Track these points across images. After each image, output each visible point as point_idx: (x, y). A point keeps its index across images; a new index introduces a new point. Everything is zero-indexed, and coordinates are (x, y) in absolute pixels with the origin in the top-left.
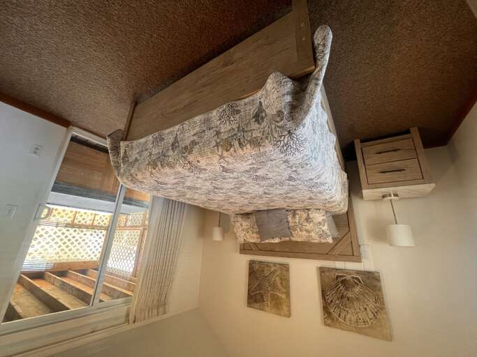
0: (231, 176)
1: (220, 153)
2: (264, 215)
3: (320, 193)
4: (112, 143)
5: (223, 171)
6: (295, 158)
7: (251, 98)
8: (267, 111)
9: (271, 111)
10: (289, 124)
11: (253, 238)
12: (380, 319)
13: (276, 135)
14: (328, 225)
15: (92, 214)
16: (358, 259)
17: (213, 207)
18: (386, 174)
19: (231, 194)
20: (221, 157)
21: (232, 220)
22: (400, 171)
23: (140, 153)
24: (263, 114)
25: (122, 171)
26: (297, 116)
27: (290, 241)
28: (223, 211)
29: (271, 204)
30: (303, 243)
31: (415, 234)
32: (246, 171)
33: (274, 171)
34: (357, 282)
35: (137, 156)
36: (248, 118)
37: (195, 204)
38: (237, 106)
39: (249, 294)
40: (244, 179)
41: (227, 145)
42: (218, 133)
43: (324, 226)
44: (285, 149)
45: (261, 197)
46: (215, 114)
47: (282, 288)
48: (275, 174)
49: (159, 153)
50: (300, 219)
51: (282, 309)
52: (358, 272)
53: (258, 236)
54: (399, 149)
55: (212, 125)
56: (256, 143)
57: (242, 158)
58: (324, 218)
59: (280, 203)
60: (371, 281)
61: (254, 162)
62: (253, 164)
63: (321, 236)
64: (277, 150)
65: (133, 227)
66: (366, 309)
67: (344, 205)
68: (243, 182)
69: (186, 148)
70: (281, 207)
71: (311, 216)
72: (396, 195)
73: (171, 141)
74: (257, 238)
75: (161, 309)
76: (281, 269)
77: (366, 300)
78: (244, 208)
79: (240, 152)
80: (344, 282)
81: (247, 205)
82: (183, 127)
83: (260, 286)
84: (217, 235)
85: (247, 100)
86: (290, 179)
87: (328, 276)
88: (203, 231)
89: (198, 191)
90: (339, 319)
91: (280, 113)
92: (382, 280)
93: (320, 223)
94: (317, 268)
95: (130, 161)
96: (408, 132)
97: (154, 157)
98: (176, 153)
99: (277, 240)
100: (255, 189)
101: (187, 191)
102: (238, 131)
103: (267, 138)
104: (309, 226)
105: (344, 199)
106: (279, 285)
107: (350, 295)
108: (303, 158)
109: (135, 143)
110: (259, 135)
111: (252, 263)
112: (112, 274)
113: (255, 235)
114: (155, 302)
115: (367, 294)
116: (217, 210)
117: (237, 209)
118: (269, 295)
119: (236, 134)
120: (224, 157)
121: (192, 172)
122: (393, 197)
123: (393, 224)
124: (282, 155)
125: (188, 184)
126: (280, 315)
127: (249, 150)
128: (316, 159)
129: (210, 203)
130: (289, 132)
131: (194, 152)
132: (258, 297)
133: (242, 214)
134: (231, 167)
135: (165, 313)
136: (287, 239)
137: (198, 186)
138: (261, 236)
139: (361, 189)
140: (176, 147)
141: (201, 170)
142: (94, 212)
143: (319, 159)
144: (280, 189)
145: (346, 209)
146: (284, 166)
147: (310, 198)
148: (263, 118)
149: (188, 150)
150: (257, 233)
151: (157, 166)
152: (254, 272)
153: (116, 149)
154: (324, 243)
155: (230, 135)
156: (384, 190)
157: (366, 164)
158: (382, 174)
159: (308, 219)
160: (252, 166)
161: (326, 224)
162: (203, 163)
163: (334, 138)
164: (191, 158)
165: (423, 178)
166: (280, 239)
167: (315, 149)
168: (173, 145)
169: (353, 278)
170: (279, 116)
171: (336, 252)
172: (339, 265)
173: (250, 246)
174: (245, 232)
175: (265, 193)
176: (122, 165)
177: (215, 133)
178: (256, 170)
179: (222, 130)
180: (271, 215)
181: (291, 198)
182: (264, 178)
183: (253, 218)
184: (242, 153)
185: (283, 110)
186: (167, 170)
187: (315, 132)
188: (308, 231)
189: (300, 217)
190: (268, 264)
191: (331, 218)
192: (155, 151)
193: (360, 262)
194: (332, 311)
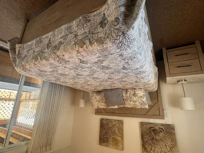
0: (87, 66)
1: (77, 49)
2: (110, 92)
3: (142, 78)
4: (11, 45)
5: (81, 63)
6: (127, 53)
7: (98, 11)
8: (108, 19)
9: (111, 19)
10: (123, 27)
11: (102, 106)
12: (174, 151)
13: (114, 35)
14: (146, 98)
15: (9, 92)
16: (163, 117)
17: (78, 87)
18: (180, 68)
19: (88, 79)
20: (78, 52)
21: (90, 95)
22: (188, 66)
23: (28, 51)
24: (106, 21)
25: (17, 63)
26: (129, 21)
27: (124, 108)
28: (85, 90)
29: (113, 86)
30: (132, 109)
31: (195, 103)
32: (96, 62)
33: (114, 63)
34: (161, 130)
35: (26, 53)
36: (96, 24)
37: (67, 85)
38: (89, 17)
39: (100, 138)
40: (95, 68)
41: (82, 43)
42: (76, 36)
43: (143, 98)
44: (120, 46)
45: (107, 81)
46: (74, 23)
47: (119, 134)
48: (114, 65)
49: (39, 50)
50: (130, 95)
51: (119, 146)
52: (162, 125)
53: (106, 104)
54: (188, 54)
55: (73, 31)
56: (101, 41)
57: (92, 53)
58: (144, 93)
59: (118, 85)
60: (169, 130)
61: (100, 55)
62: (99, 57)
63: (141, 104)
64: (115, 46)
65: (34, 100)
66: (166, 145)
67: (156, 86)
68: (94, 71)
69: (56, 47)
70: (119, 87)
71: (136, 92)
72: (185, 80)
73: (47, 42)
74: (105, 106)
75: (48, 147)
76: (119, 123)
77: (166, 141)
78: (97, 88)
79: (90, 48)
80: (154, 130)
81: (99, 86)
82: (54, 33)
83: (106, 133)
84: (82, 104)
85: (95, 13)
86: (124, 68)
87: (145, 127)
88: (74, 102)
89: (67, 77)
90: (151, 151)
91: (117, 19)
92: (175, 129)
93: (141, 97)
94: (139, 122)
95: (22, 57)
96: (194, 43)
97: (36, 54)
98: (49, 50)
99: (116, 107)
100: (102, 75)
101: (60, 76)
102: (89, 34)
103: (108, 37)
104: (135, 99)
105: (156, 83)
106: (117, 132)
107: (157, 138)
108: (132, 53)
109: (25, 45)
110: (102, 35)
111: (102, 120)
112: (21, 127)
113: (104, 104)
114: (44, 144)
115: (167, 137)
116: (81, 89)
117: (93, 88)
118: (112, 138)
119: (87, 36)
120: (80, 52)
121: (61, 63)
122: (183, 82)
123: (184, 97)
124: (118, 50)
125: (60, 72)
126: (117, 149)
127: (96, 47)
128: (140, 54)
129: (76, 85)
130: (123, 32)
131: (60, 49)
132: (105, 139)
133: (96, 92)
134: (85, 59)
135: (50, 149)
136: (122, 106)
137: (67, 73)
138: (107, 105)
139: (165, 77)
140: (50, 47)
141: (67, 62)
142: (10, 91)
143: (142, 55)
144: (118, 76)
145: (156, 89)
146: (119, 59)
147: (136, 82)
148: (105, 24)
149: (57, 48)
150: (105, 103)
151: (38, 59)
152: (103, 125)
153: (13, 49)
154: (143, 109)
155: (83, 37)
156: (179, 77)
157: (169, 62)
158: (178, 68)
159: (134, 95)
160: (99, 59)
161: (145, 97)
162: (67, 57)
163: (151, 44)
164: (59, 53)
165: (202, 70)
166: (118, 106)
167: (140, 47)
168: (48, 45)
169: (159, 128)
170: (116, 21)
171: (150, 113)
172: (152, 121)
173: (101, 110)
174: (98, 102)
175: (109, 78)
176: (17, 60)
177: (74, 36)
178: (102, 62)
179: (79, 34)
180: (113, 92)
181: (125, 81)
182: (107, 68)
183: (103, 94)
184: (91, 49)
185: (119, 17)
186: (44, 62)
187: (140, 36)
188: (134, 102)
189: (130, 93)
190: (111, 121)
191: (148, 94)
192: (37, 50)
193: (164, 119)
194: (147, 147)
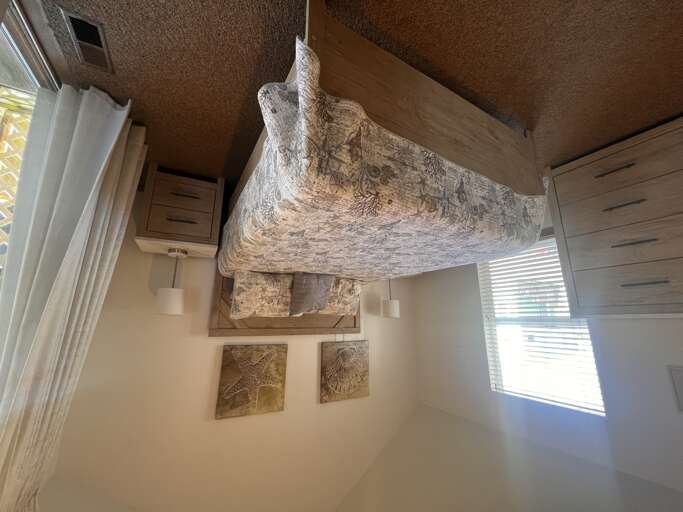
34: (353, 352)
39: (221, 398)
47: (277, 376)
51: (276, 402)
76: (278, 352)
80: (343, 354)
83: (243, 382)
87: (331, 351)
90: (336, 392)
92: (369, 346)
94: (319, 343)
106: (274, 373)
118: (257, 389)
126: (272, 411)
132: (239, 399)
133: (263, 273)
138: (292, 309)
150: (286, 304)
169: (351, 348)
174: (264, 301)
189: (343, 288)
194: (330, 386)
